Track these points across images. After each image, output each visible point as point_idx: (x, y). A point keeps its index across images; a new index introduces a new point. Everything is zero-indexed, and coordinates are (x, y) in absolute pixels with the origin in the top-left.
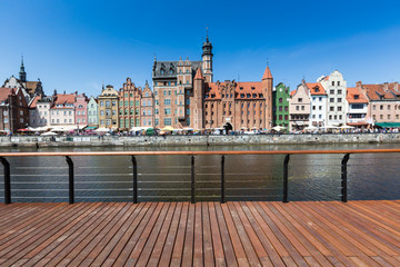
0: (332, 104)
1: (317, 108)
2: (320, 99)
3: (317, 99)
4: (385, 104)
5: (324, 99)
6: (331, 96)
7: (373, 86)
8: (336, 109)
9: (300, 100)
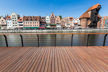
0: (13, 22)
1: (9, 23)
2: (10, 20)
3: (9, 20)
4: (28, 22)
5: (11, 20)
6: (13, 20)
7: (27, 17)
8: (15, 23)
9: (2, 21)
